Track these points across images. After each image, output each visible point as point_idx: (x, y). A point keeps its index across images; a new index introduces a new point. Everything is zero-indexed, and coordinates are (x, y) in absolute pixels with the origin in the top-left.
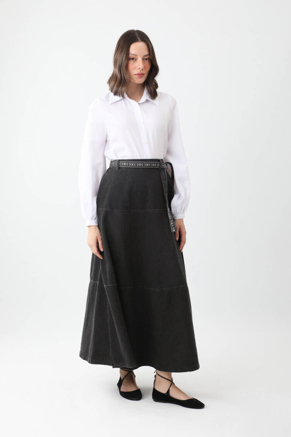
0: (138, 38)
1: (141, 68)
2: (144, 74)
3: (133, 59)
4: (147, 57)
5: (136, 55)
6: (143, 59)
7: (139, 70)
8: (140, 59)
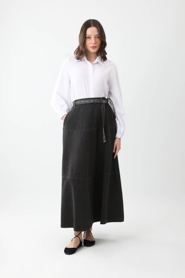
0: (92, 25)
1: (94, 43)
2: (96, 47)
3: (89, 38)
4: (97, 36)
5: (90, 35)
6: (95, 38)
7: (93, 44)
8: (93, 38)
